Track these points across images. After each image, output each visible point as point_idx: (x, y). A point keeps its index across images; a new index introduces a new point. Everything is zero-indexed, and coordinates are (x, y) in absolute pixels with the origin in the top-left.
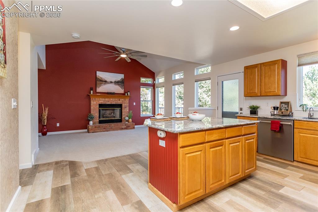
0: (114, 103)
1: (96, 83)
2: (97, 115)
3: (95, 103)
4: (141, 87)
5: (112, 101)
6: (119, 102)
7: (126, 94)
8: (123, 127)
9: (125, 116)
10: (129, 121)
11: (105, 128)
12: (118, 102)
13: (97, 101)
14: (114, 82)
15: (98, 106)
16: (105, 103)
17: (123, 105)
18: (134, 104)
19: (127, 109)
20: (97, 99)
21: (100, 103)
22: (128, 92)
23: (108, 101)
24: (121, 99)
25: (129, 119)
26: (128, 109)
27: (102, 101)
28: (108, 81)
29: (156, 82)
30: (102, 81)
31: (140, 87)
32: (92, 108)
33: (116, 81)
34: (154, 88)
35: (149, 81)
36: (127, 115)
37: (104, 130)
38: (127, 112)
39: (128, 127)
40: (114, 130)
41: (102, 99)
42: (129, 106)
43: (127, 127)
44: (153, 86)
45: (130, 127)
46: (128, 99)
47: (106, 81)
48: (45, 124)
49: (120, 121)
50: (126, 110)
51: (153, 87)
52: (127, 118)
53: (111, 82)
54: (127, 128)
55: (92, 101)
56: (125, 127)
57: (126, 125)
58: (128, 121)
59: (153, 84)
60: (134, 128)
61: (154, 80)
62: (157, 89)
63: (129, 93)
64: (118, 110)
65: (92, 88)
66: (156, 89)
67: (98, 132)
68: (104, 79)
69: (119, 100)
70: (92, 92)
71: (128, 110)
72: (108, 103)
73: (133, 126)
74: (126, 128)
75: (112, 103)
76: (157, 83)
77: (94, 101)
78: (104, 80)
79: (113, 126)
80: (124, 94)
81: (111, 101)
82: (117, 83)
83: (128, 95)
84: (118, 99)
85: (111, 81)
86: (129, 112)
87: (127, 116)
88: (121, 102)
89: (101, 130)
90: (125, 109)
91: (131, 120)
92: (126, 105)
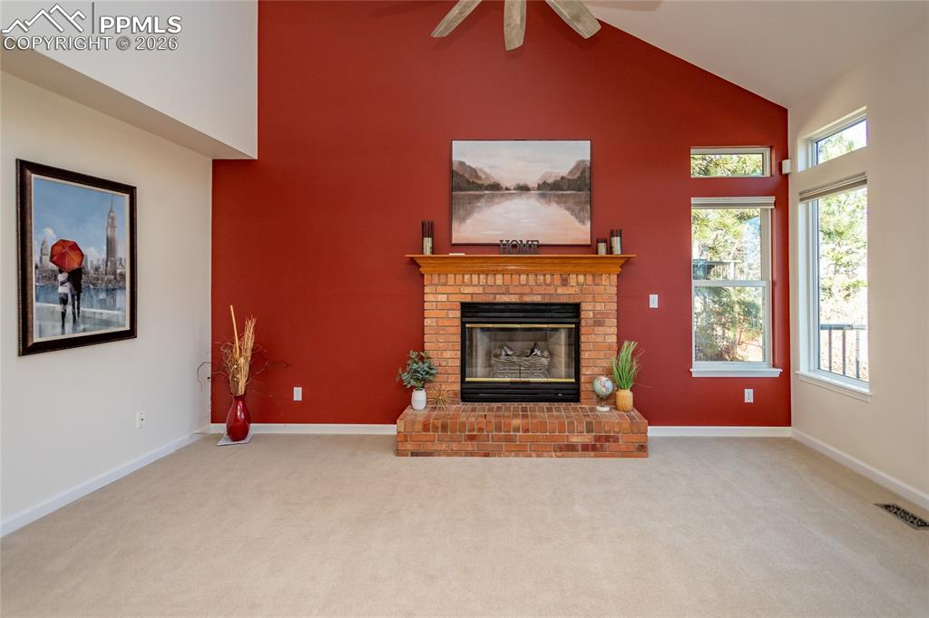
0: (538, 299)
1: (451, 198)
2: (452, 357)
3: (444, 298)
4: (694, 200)
5: (527, 290)
6: (564, 294)
7: (602, 248)
8: (575, 439)
9: (596, 370)
10: (619, 402)
11: (471, 438)
12: (560, 291)
13: (449, 290)
14: (540, 187)
15: (458, 314)
16: (489, 299)
17: (584, 306)
18: (654, 301)
19: (609, 330)
20: (451, 277)
21: (468, 299)
22: (612, 235)
23: (503, 290)
24: (573, 277)
25: (619, 387)
26: (614, 330)
27: (476, 287)
28: (508, 185)
29: (800, 162)
30: (480, 187)
31: (689, 206)
32: (427, 322)
33: (550, 181)
34: (782, 206)
35: (750, 162)
36: (605, 364)
37: (470, 446)
38: (609, 347)
39: (607, 439)
40: (520, 451)
41: (475, 277)
42: (621, 315)
43: (598, 439)
44: (778, 190)
45: (616, 440)
46: (614, 277)
47: (496, 187)
48: (241, 390)
49: (570, 394)
50: (601, 338)
51: (772, 199)
52: (604, 385)
53: (524, 189)
54: (599, 445)
55: (427, 290)
56: (587, 438)
57: (589, 430)
58: (610, 399)
59: (777, 177)
60: (642, 449)
61: (783, 153)
62: (801, 207)
63: (616, 242)
64: (563, 336)
65: (432, 225)
66: (799, 212)
67: (439, 453)
68: (488, 177)
69: (565, 283)
70: (428, 243)
71: (613, 339)
72: (506, 299)
73: (636, 438)
74: (593, 448)
75: (528, 299)
76: (801, 166)
77: (440, 289)
78: (487, 183)
79: (517, 430)
80: (591, 248)
81: (519, 290)
82: (551, 189)
83: (610, 250)
84: (557, 277)
85: (522, 183)
86: (619, 352)
87: (609, 373)
88: (571, 291)
89: (455, 446)
90: (600, 330)
91: (626, 396)
92: (599, 307)
